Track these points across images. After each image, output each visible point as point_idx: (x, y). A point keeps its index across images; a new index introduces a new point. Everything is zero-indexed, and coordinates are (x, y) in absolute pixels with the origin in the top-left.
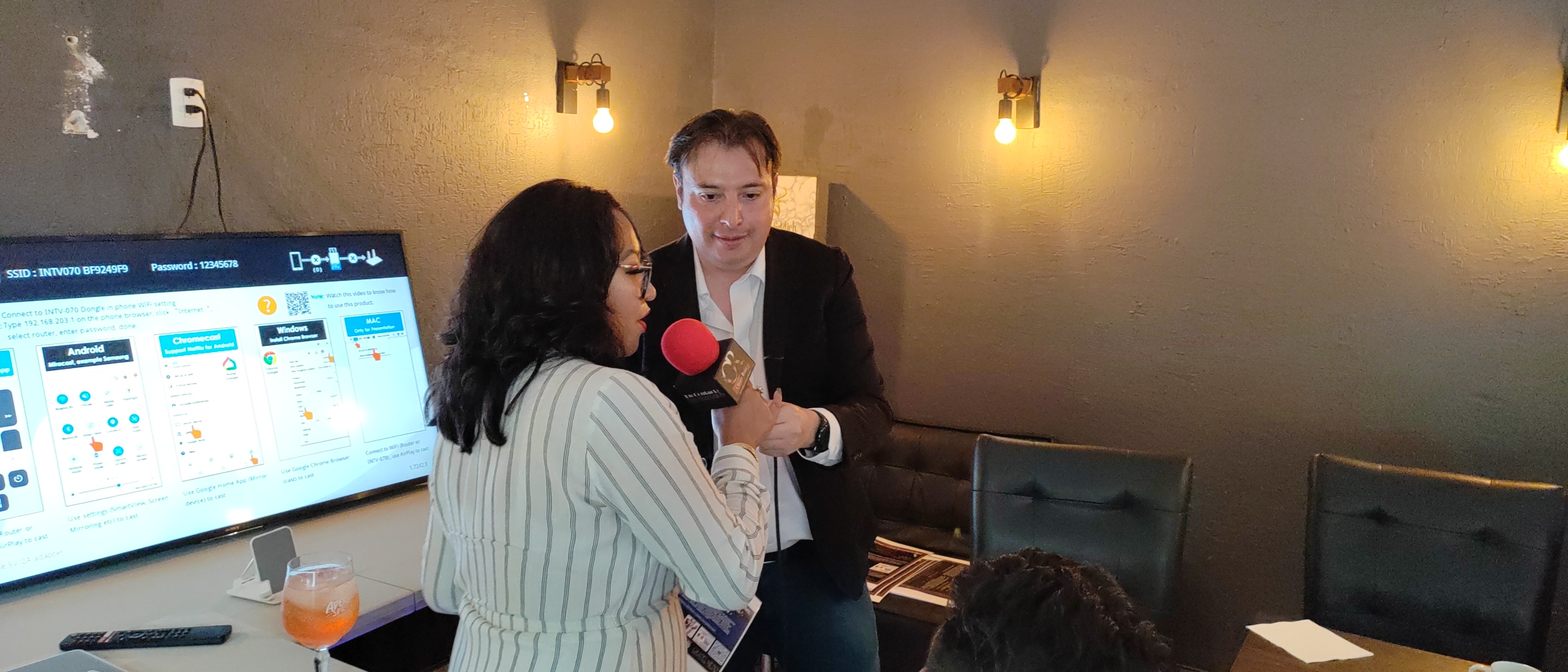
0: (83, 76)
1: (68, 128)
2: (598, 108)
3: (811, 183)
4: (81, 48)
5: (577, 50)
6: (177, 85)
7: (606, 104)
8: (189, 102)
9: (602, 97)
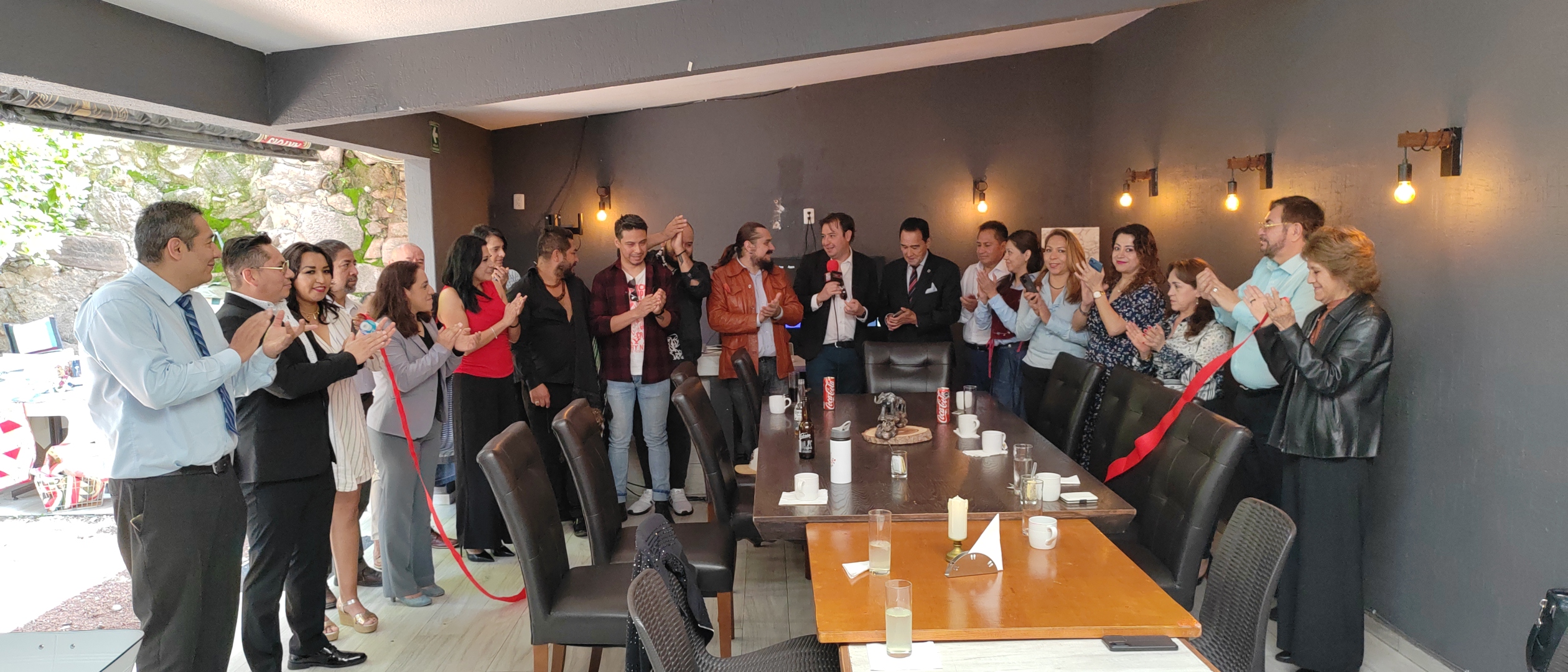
0: (780, 211)
2: (980, 200)
3: (1097, 229)
4: (778, 204)
5: (985, 174)
6: (806, 211)
7: (984, 199)
8: (808, 216)
9: (982, 197)
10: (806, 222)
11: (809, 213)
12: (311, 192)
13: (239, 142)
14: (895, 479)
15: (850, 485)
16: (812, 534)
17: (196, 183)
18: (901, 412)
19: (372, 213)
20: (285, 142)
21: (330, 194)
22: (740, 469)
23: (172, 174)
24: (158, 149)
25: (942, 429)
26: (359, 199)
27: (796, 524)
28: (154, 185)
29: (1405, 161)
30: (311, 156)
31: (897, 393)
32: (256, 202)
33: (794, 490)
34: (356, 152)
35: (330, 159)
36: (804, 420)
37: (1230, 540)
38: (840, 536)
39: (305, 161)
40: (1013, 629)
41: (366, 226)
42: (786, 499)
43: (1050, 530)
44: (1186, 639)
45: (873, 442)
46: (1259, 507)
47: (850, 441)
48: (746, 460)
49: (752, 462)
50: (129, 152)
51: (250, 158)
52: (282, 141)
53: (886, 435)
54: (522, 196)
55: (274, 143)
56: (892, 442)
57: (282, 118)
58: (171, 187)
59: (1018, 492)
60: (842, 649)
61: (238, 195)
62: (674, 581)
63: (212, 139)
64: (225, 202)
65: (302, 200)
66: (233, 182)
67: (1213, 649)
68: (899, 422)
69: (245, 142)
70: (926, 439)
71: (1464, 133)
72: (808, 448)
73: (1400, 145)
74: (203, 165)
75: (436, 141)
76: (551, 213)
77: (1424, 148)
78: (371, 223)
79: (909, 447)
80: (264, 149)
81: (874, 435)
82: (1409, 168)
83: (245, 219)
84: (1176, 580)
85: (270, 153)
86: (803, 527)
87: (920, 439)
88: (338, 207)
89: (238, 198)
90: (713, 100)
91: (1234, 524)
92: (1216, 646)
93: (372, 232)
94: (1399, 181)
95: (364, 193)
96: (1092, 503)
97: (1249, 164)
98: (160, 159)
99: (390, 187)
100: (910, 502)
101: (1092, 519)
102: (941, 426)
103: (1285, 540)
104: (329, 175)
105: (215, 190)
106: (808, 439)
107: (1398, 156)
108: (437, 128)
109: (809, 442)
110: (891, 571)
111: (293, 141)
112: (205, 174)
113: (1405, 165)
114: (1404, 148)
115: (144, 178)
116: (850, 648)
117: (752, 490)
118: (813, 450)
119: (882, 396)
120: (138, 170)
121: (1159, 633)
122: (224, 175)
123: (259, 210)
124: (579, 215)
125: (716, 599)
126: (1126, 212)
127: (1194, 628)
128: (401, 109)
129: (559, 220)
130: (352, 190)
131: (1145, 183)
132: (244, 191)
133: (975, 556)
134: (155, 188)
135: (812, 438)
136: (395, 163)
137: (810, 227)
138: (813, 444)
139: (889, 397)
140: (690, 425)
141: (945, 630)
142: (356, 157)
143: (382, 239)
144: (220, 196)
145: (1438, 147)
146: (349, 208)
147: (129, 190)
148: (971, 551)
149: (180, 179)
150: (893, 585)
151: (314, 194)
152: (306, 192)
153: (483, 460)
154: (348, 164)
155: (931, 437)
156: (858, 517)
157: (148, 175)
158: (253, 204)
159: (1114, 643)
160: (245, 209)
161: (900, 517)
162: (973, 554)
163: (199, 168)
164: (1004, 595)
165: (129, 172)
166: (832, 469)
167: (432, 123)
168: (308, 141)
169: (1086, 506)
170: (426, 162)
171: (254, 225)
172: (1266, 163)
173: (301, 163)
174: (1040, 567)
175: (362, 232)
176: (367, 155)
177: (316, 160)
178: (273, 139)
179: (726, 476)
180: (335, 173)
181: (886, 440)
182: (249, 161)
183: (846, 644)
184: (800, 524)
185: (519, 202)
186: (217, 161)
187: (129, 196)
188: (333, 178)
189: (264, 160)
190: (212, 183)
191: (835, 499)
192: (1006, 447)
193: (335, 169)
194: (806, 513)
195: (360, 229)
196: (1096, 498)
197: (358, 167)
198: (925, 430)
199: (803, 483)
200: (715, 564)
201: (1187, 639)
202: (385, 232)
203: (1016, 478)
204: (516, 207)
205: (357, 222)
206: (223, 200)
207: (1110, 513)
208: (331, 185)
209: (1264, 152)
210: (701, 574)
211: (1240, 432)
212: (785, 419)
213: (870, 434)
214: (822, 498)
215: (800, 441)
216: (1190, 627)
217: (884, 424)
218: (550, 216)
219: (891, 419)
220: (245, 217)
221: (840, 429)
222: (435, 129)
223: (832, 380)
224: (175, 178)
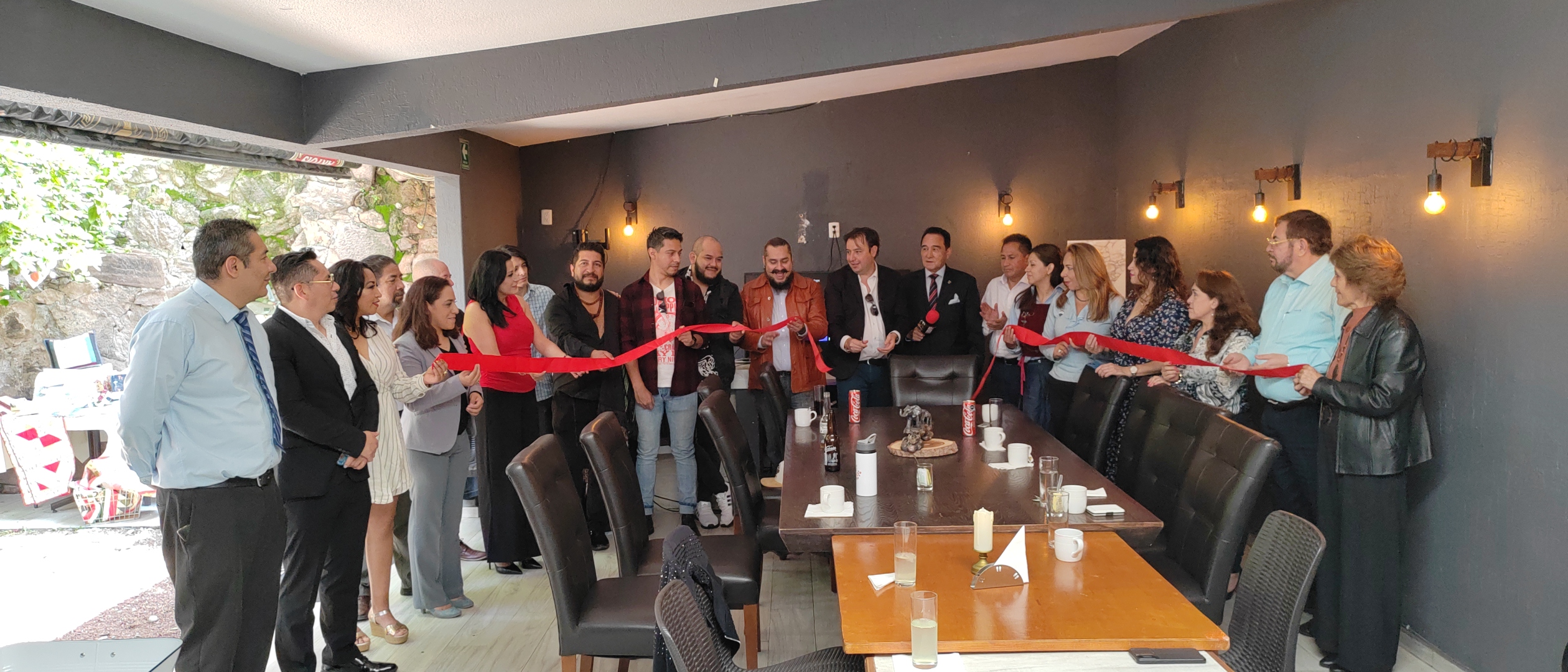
0: (805, 226)
1: (799, 241)
2: (1006, 213)
3: (1123, 241)
4: (804, 218)
5: (1011, 187)
6: (831, 225)
7: (1009, 212)
8: (834, 229)
9: (1008, 210)
10: (831, 235)
11: (834, 227)
12: (343, 209)
13: (275, 161)
14: (921, 491)
15: (875, 499)
16: (837, 547)
17: (233, 201)
18: (927, 425)
19: (402, 229)
20: (319, 160)
21: (362, 211)
22: (766, 482)
23: (209, 193)
24: (196, 168)
25: (968, 442)
26: (390, 216)
27: (821, 536)
28: (192, 203)
29: (1435, 172)
30: (344, 173)
31: (923, 406)
32: (290, 219)
33: (819, 502)
34: (388, 169)
35: (362, 177)
36: (829, 433)
37: (1259, 554)
38: (866, 548)
39: (339, 178)
40: (1038, 641)
41: (397, 242)
42: (812, 511)
43: (1076, 542)
44: (1215, 653)
45: (899, 455)
46: (1288, 520)
47: (875, 454)
48: (772, 473)
49: (778, 475)
50: (167, 171)
51: (284, 177)
52: (316, 159)
53: (912, 448)
54: (550, 211)
55: (308, 161)
56: (917, 455)
57: (317, 137)
58: (208, 205)
59: (1044, 505)
60: (867, 661)
61: (273, 212)
62: (701, 592)
63: (249, 158)
64: (260, 219)
65: (334, 217)
66: (268, 200)
67: (1242, 663)
68: (925, 435)
69: (280, 161)
70: (952, 452)
71: (1495, 144)
72: (833, 461)
73: (1429, 156)
74: (239, 183)
75: (465, 158)
76: (579, 228)
77: (1454, 158)
78: (402, 240)
79: (935, 460)
80: (299, 167)
81: (899, 448)
82: (1439, 178)
83: (279, 236)
84: (1204, 594)
85: (304, 170)
86: (828, 539)
87: (946, 452)
88: (370, 224)
89: (273, 216)
90: (739, 115)
91: (1262, 537)
92: (1245, 660)
93: (403, 248)
94: (1429, 191)
95: (395, 209)
96: (1118, 516)
97: (1276, 175)
98: (197, 178)
99: (420, 203)
100: (937, 515)
101: (1118, 532)
102: (967, 438)
103: (1314, 552)
104: (361, 192)
105: (250, 208)
106: (834, 452)
107: (1428, 166)
108: (467, 146)
109: (835, 455)
110: (916, 582)
111: (327, 159)
112: (241, 192)
113: (1435, 176)
114: (1433, 159)
115: (182, 196)
116: (876, 659)
117: (777, 504)
118: (838, 463)
119: (908, 409)
120: (176, 189)
121: (1187, 646)
122: (260, 193)
123: (293, 227)
124: (606, 230)
125: (742, 611)
126: (1152, 224)
127: (1222, 641)
128: (433, 127)
129: (586, 235)
130: (383, 207)
131: (1172, 195)
132: (279, 208)
133: (1000, 567)
134: (192, 206)
135: (838, 451)
136: (425, 180)
137: (835, 241)
138: (838, 457)
139: (915, 410)
140: (716, 438)
141: (971, 642)
142: (387, 174)
143: (413, 255)
144: (255, 213)
145: (1467, 157)
146: (380, 225)
147: (167, 209)
148: (997, 563)
149: (216, 197)
150: (919, 596)
151: (347, 211)
152: (339, 209)
153: (511, 472)
154: (380, 181)
155: (957, 450)
156: (885, 530)
157: (186, 194)
158: (288, 221)
159: (1141, 656)
160: (279, 226)
161: (926, 530)
162: (998, 566)
163: (235, 186)
164: (1030, 607)
165: (168, 191)
166: (858, 481)
167: (461, 141)
168: (341, 159)
169: (1113, 519)
170: (457, 177)
171: (289, 242)
172: (1294, 174)
173: (334, 181)
174: (1067, 579)
175: (393, 247)
176: (398, 173)
177: (349, 178)
178: (307, 157)
179: (752, 489)
180: (367, 190)
181: (912, 453)
182: (284, 179)
183: (872, 655)
184: (825, 536)
185: (547, 217)
186: (252, 179)
187: (168, 214)
188: (365, 195)
189: (298, 177)
190: (247, 202)
191: (861, 511)
192: (1032, 460)
193: (368, 186)
194: (832, 525)
195: (392, 245)
196: (1123, 510)
197: (389, 184)
198: (951, 442)
199: (829, 495)
200: (741, 577)
201: (1213, 651)
202: (415, 248)
203: (1042, 491)
204: (544, 222)
205: (389, 238)
206: (258, 217)
207: (1137, 526)
208: (363, 202)
209: (1291, 163)
210: (728, 587)
211: (1269, 445)
212: (810, 431)
213: (896, 446)
214: (848, 510)
215: (826, 454)
216: (1217, 640)
217: (910, 437)
218: (577, 231)
219: (917, 432)
220: (280, 233)
221: (865, 441)
222: (464, 146)
223: (857, 393)
224: (212, 196)
